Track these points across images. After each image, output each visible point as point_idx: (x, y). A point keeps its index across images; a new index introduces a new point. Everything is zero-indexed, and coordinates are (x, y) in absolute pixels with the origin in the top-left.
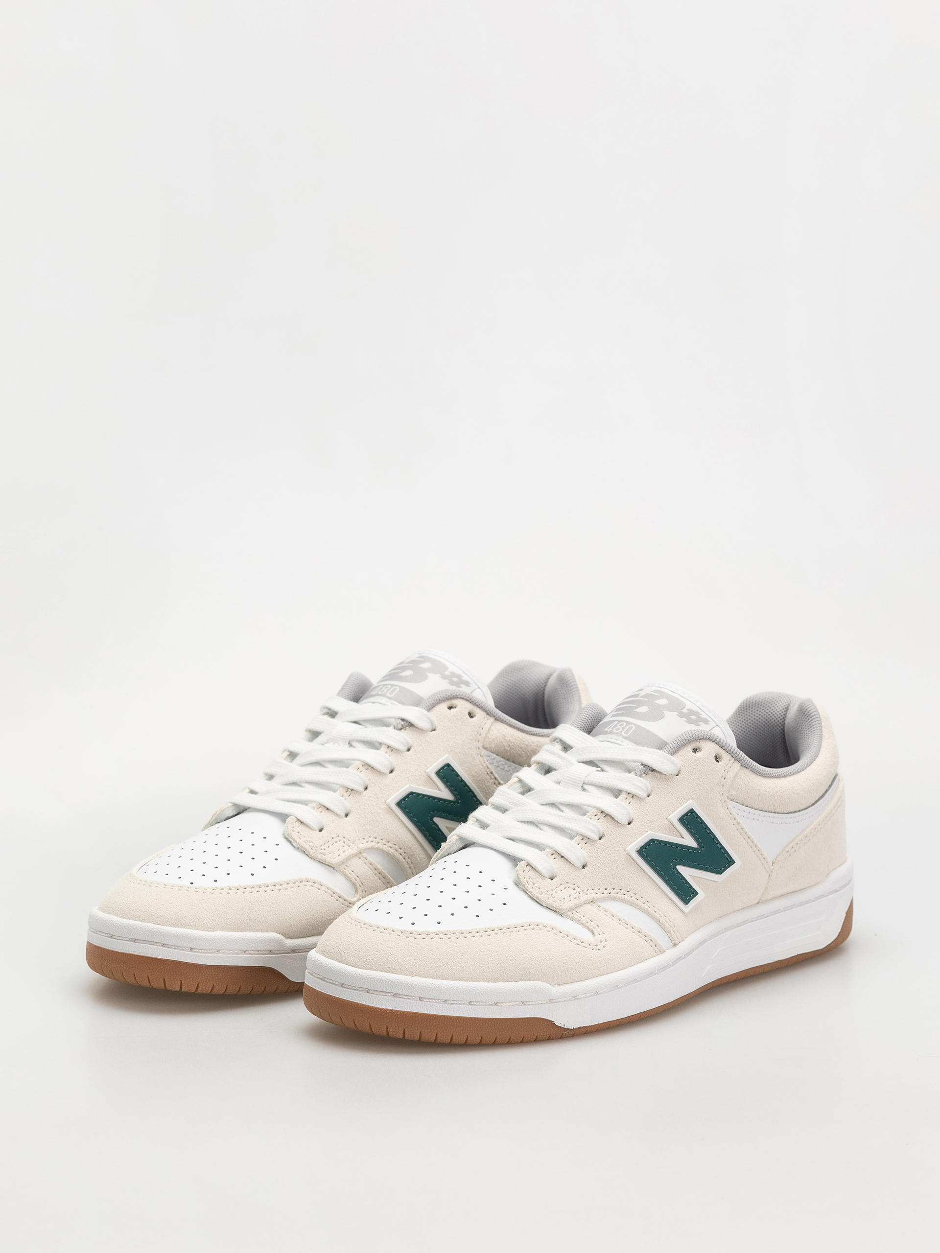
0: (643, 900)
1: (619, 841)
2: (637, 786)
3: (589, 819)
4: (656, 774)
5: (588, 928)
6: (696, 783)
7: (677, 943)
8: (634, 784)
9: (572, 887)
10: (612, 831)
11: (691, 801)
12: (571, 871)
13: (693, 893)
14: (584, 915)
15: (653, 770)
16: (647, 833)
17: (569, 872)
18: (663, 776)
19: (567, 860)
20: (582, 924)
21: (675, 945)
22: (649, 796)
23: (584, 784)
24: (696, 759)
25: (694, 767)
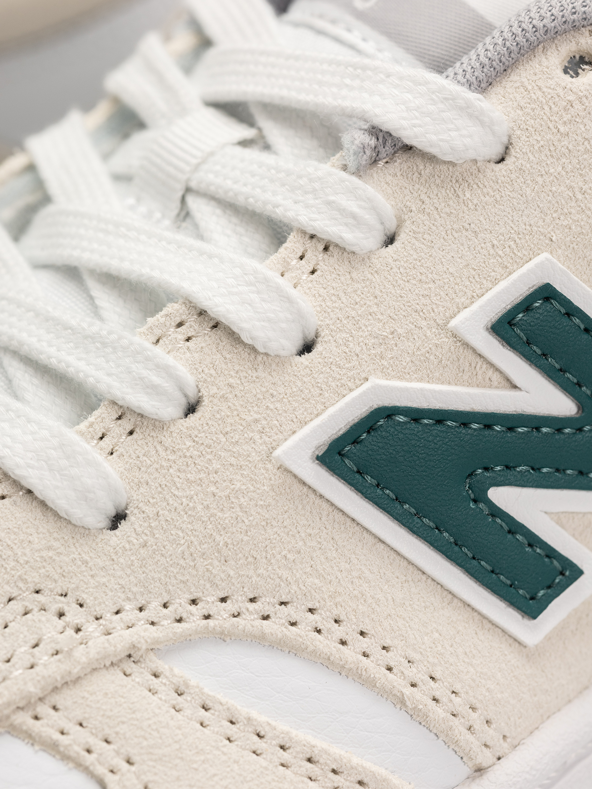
0: (339, 632)
1: (256, 421)
2: (342, 211)
3: (148, 345)
4: (419, 161)
5: (87, 771)
6: (570, 188)
7: (485, 765)
8: (329, 203)
9: (54, 608)
10: (230, 385)
11: (545, 256)
12: (56, 544)
13: (562, 573)
14: (80, 718)
15: (408, 148)
16: (366, 386)
17: (49, 548)
18: (444, 167)
19: (43, 504)
20: (65, 757)
21: (480, 770)
22: (390, 240)
23: (188, 190)
24: (571, 98)
25: (562, 129)
